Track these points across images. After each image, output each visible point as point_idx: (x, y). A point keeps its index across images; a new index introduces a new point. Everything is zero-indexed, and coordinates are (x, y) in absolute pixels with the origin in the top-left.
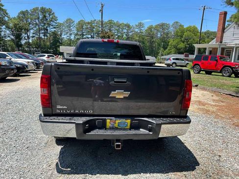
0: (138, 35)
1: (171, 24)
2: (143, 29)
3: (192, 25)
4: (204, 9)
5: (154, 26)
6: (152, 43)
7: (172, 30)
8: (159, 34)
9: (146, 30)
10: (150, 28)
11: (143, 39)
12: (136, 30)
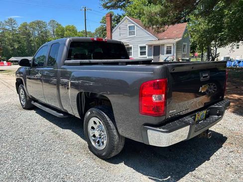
0: (11, 34)
1: (48, 22)
2: (15, 26)
3: (71, 25)
4: (85, 10)
5: (28, 23)
6: (29, 42)
7: (49, 28)
8: (36, 32)
9: (19, 28)
10: (25, 26)
11: (18, 37)
12: (7, 27)
